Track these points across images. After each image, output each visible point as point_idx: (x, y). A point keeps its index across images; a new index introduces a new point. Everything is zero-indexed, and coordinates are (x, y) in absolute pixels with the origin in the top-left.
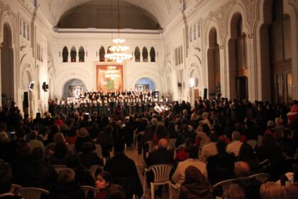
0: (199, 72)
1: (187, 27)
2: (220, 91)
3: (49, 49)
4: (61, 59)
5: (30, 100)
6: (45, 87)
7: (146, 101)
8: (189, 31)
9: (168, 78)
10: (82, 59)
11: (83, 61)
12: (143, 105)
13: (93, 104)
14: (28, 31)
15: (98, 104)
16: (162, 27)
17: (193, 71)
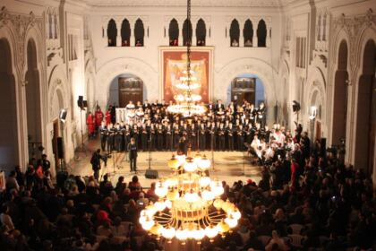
0: (323, 99)
1: (314, 11)
2: (344, 146)
3: (86, 27)
6: (82, 103)
8: (317, 19)
10: (140, 42)
11: (142, 45)
12: (235, 134)
13: (156, 130)
14: (55, 23)
15: (165, 130)
17: (316, 92)
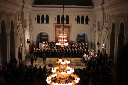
0: (107, 41)
1: (104, 13)
3: (30, 17)
4: (36, 21)
5: (21, 50)
6: (28, 42)
7: (80, 50)
8: (105, 16)
9: (94, 35)
10: (47, 22)
11: (48, 23)
14: (20, 15)
16: (94, 4)
17: (104, 39)
